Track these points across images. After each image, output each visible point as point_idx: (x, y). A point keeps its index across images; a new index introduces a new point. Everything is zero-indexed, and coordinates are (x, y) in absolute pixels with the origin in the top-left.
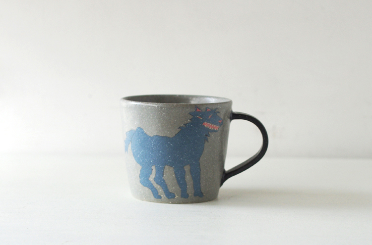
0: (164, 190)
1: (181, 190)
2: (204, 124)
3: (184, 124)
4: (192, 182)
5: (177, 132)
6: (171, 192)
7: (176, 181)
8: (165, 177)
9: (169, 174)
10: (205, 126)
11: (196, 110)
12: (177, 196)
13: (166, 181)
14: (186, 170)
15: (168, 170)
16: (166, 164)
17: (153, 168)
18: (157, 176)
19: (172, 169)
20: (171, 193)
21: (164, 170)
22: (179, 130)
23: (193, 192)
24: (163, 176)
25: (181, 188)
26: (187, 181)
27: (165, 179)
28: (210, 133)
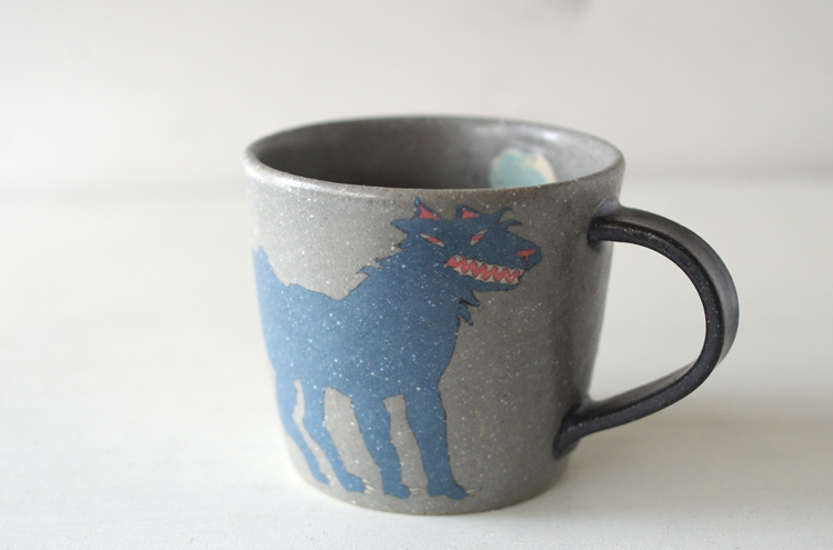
0: (331, 462)
1: (382, 473)
2: (451, 262)
3: (377, 260)
4: (416, 451)
5: (354, 284)
6: (349, 471)
7: (360, 442)
8: (330, 422)
9: (341, 415)
10: (458, 269)
11: (418, 214)
12: (369, 488)
13: (334, 436)
14: (390, 409)
15: (334, 403)
16: (327, 384)
17: (298, 384)
18: (310, 413)
19: (345, 401)
20: (351, 475)
21: (323, 400)
22: (362, 276)
23: (424, 482)
24: (323, 419)
25: (380, 465)
26: (397, 446)
27: (329, 429)
28: (478, 295)
